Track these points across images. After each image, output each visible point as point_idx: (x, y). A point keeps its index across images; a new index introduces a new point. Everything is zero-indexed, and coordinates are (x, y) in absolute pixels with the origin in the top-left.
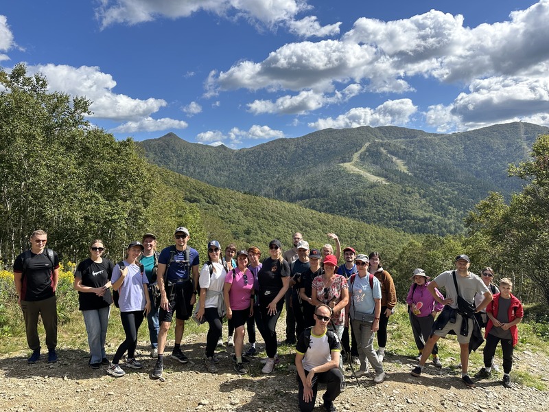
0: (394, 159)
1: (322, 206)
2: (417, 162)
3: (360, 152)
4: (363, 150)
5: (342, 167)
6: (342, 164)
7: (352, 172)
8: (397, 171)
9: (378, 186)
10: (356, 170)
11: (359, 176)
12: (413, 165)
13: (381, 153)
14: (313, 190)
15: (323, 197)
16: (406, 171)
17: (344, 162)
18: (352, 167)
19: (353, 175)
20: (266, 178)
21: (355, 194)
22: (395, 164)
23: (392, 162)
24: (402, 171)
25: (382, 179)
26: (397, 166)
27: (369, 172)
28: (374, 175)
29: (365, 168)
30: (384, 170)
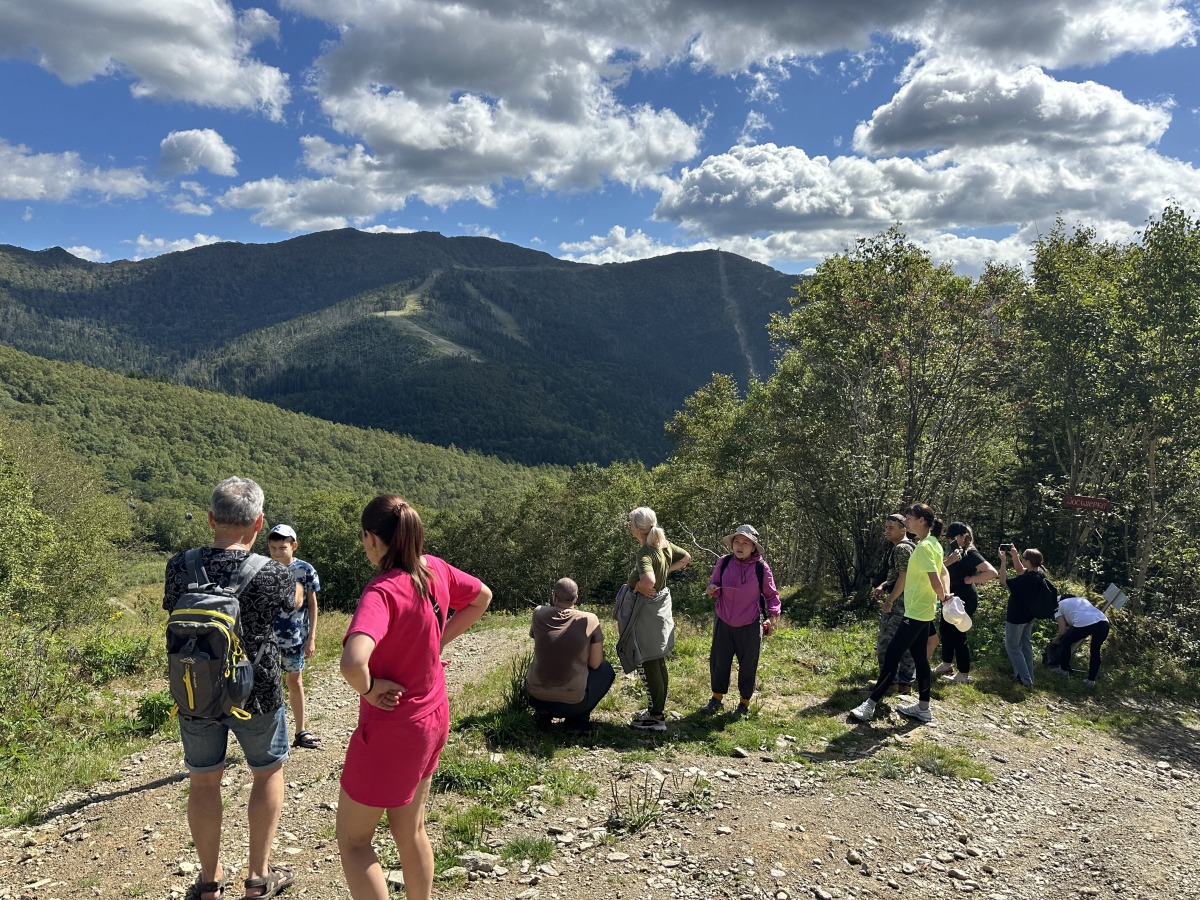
0: (495, 310)
2: (538, 320)
3: (420, 290)
4: (428, 284)
5: (382, 319)
6: (381, 314)
7: (405, 334)
8: (500, 335)
9: (462, 365)
10: (415, 329)
11: (422, 343)
12: (529, 323)
13: (467, 296)
15: (339, 387)
16: (517, 337)
17: (386, 307)
18: (405, 321)
19: (407, 339)
21: (414, 382)
22: (496, 322)
23: (490, 315)
24: (510, 336)
25: (472, 351)
26: (500, 325)
27: (443, 334)
28: (452, 341)
29: (433, 326)
30: (473, 333)
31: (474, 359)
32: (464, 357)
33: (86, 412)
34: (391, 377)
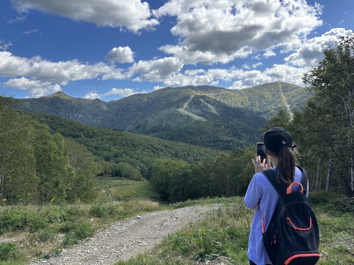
0: (209, 105)
1: (166, 136)
2: (222, 107)
3: (188, 102)
4: (190, 100)
5: (177, 111)
6: (177, 109)
7: (184, 114)
8: (211, 113)
9: (200, 122)
10: (187, 113)
11: (188, 116)
12: (219, 108)
13: (201, 102)
14: (161, 126)
15: (167, 130)
16: (216, 113)
17: (179, 108)
18: (184, 111)
19: (185, 116)
20: (129, 120)
21: (187, 128)
22: (209, 109)
23: (208, 107)
24: (213, 113)
25: (202, 118)
26: (211, 110)
27: (194, 114)
28: (197, 115)
29: (192, 112)
30: (203, 112)
31: (203, 120)
32: (201, 120)
33: (102, 140)
34: (180, 127)
